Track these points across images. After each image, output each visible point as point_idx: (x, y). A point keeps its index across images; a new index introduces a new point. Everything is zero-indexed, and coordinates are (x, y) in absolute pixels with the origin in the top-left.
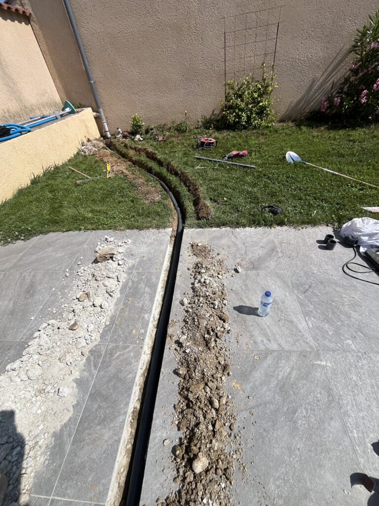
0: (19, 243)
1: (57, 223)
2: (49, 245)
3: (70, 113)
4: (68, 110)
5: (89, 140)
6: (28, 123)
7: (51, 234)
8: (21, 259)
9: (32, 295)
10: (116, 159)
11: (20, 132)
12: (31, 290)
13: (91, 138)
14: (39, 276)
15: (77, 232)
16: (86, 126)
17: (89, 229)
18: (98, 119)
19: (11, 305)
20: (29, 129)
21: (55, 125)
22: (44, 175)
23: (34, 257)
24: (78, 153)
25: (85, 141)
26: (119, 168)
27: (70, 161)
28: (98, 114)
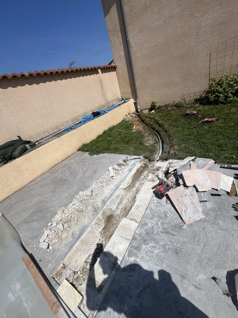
0: (95, 156)
1: (108, 150)
2: (104, 157)
3: (123, 103)
4: (123, 101)
5: (129, 114)
6: (107, 109)
7: (106, 154)
8: (94, 161)
9: (95, 173)
10: (139, 123)
11: (103, 113)
12: (95, 172)
13: (131, 113)
14: (99, 168)
15: (114, 154)
16: (129, 108)
17: (119, 154)
18: (135, 104)
19: (89, 175)
20: (107, 112)
21: (116, 109)
22: (108, 130)
23: (98, 161)
24: (123, 120)
25: (127, 114)
26: (139, 127)
27: (119, 124)
28: (136, 101)
